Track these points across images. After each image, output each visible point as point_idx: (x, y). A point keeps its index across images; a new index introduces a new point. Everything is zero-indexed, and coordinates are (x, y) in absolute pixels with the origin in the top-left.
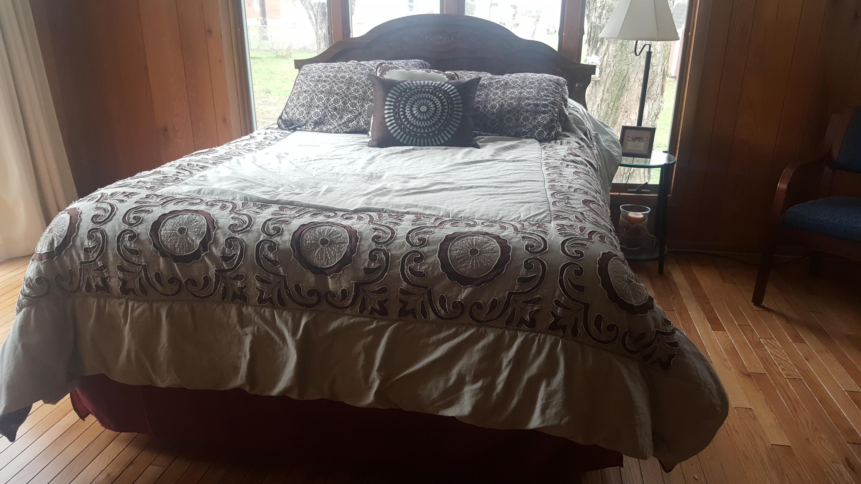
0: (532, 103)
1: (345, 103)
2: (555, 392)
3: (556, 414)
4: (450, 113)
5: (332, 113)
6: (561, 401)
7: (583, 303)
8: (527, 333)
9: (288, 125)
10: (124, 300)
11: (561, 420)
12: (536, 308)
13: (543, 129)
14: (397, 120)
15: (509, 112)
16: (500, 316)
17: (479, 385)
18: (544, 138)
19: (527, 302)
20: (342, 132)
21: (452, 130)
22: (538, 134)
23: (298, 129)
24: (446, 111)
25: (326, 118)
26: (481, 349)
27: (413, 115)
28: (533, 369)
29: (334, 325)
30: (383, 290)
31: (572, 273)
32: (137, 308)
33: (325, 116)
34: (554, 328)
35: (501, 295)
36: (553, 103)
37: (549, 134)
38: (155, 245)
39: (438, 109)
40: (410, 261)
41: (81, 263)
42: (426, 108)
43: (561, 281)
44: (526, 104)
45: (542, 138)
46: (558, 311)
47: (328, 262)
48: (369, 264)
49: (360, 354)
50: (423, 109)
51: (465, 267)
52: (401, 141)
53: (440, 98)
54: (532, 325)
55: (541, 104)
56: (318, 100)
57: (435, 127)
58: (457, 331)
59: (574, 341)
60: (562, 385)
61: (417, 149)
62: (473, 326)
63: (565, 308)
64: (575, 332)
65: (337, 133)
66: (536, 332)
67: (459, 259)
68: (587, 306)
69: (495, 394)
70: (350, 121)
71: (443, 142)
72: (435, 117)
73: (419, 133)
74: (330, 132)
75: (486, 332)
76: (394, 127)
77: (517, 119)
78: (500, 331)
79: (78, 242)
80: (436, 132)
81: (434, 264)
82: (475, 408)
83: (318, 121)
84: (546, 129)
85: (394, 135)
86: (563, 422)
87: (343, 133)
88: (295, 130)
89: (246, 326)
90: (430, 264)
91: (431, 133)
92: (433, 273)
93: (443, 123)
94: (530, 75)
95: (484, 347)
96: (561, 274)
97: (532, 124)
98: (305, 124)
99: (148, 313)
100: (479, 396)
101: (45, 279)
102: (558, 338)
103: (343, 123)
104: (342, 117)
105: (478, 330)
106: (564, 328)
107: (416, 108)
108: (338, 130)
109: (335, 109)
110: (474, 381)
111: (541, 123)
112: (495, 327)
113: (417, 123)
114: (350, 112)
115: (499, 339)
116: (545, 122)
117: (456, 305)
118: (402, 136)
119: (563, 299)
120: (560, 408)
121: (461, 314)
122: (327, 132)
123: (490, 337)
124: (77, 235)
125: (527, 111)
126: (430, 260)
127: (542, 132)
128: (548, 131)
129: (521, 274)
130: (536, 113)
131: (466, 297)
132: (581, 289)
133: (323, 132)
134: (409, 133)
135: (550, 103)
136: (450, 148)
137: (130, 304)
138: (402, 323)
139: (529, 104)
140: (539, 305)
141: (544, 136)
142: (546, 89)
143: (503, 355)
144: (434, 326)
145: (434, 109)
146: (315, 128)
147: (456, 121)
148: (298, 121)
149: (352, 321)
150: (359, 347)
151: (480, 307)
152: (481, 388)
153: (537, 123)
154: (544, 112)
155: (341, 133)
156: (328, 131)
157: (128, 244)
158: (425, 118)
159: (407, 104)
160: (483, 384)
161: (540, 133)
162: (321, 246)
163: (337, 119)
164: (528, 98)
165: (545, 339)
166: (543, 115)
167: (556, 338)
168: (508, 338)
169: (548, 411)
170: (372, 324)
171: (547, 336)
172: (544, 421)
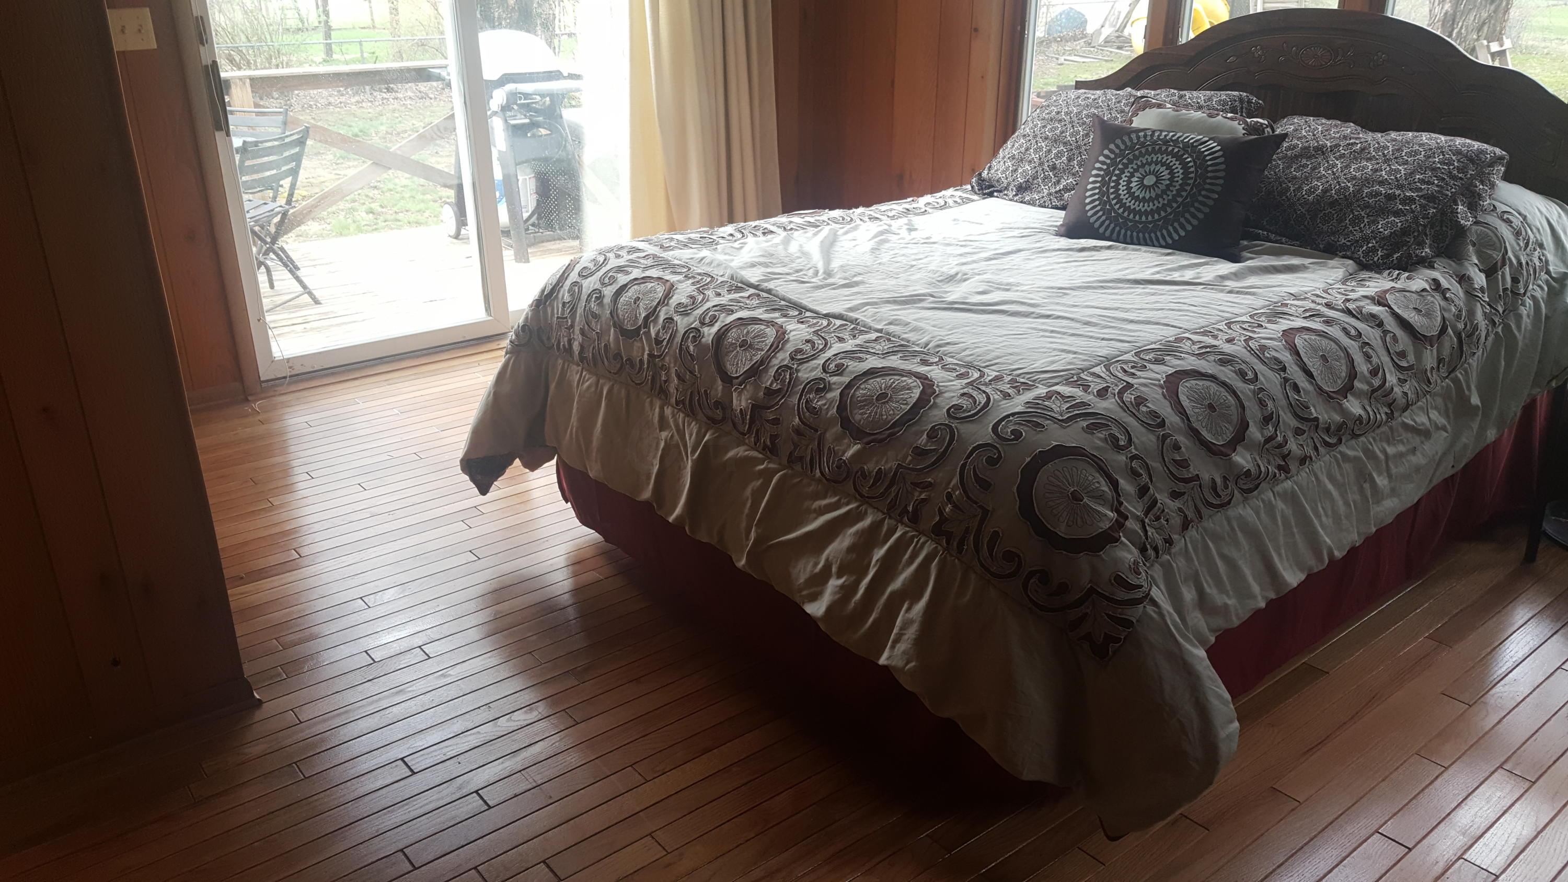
0: (1384, 192)
1: (1070, 160)
2: (911, 622)
3: (904, 652)
4: (1195, 193)
5: (1047, 173)
6: (914, 636)
7: (981, 507)
8: (908, 529)
9: (984, 186)
10: (580, 368)
11: (907, 664)
12: (923, 496)
13: (1377, 245)
14: (1101, 193)
15: (1333, 203)
16: (882, 494)
17: (841, 581)
18: (1374, 262)
19: (916, 485)
20: (1050, 206)
21: (1189, 222)
22: (1366, 254)
23: (995, 194)
24: (1188, 188)
25: (1035, 182)
26: (854, 534)
27: (1129, 188)
28: (897, 584)
29: (731, 454)
30: (776, 422)
31: (982, 460)
32: (587, 381)
33: (1035, 177)
34: (939, 531)
35: (889, 465)
36: (1431, 198)
37: (1387, 256)
38: (611, 313)
39: (1174, 184)
40: (810, 392)
41: (558, 318)
42: (1155, 179)
43: (964, 465)
44: (1371, 193)
45: (1371, 262)
46: (947, 510)
47: (737, 371)
48: (771, 384)
49: (747, 500)
50: (1150, 180)
51: (862, 414)
52: (1101, 230)
53: (1185, 166)
54: (915, 520)
55: (1402, 196)
56: (1036, 151)
57: (1159, 215)
58: (839, 500)
59: (959, 560)
60: (921, 614)
61: (1117, 248)
62: (856, 500)
63: (955, 506)
64: (960, 549)
65: (1042, 207)
66: (917, 531)
67: (860, 401)
68: (986, 512)
69: (853, 601)
70: (1067, 189)
71: (1170, 241)
72: (1165, 196)
73: (1131, 221)
74: (1034, 205)
75: (866, 513)
76: (1096, 206)
77: (1340, 221)
78: (880, 516)
79: (560, 296)
80: (1160, 223)
81: (832, 401)
82: (829, 610)
83: (1024, 185)
84: (1385, 245)
85: (1092, 220)
86: (907, 667)
87: (1052, 208)
88: (991, 195)
89: (664, 431)
90: (828, 400)
91: (1150, 222)
92: (827, 413)
93: (1176, 208)
94: (1425, 137)
95: (857, 532)
96: (968, 457)
97: (1362, 231)
98: (1006, 188)
99: (593, 389)
100: (837, 596)
101: (530, 330)
102: (939, 548)
103: (1056, 192)
104: (1058, 182)
105: (858, 507)
106: (949, 537)
107: (1138, 178)
108: (1045, 202)
109: (1053, 168)
110: (839, 576)
111: (1380, 232)
112: (877, 508)
113: (1131, 204)
114: (1073, 174)
115: (877, 526)
116: (1386, 232)
117: (841, 465)
118: (1103, 222)
119: (957, 493)
120: (909, 646)
121: (844, 480)
122: (1029, 203)
123: (866, 522)
124: (562, 286)
125: (1367, 206)
126: (830, 395)
127: (1374, 250)
128: (1387, 250)
129: (920, 442)
130: (1383, 211)
131: (853, 456)
132: (985, 485)
133: (1025, 203)
134: (1116, 218)
135: (1420, 197)
136: (1179, 254)
137: (584, 373)
138: (790, 471)
139: (1378, 194)
140: (927, 493)
141: (1376, 259)
142: (1434, 170)
143: (876, 550)
144: (820, 487)
145: (1168, 182)
146: (1016, 195)
147: (1201, 207)
148: (998, 181)
149: (747, 453)
150: (748, 492)
151: (864, 475)
152: (842, 587)
153: (1372, 232)
154: (1397, 214)
155: (1048, 208)
156: (1032, 203)
157: (592, 306)
158: (1147, 197)
159: (1126, 171)
160: (845, 581)
161: (1370, 252)
162: (738, 348)
163: (1050, 185)
164: (1381, 183)
165: (924, 543)
166: (1393, 218)
167: (936, 547)
168: (885, 529)
169: (898, 645)
170: (763, 464)
171: (927, 541)
172: (890, 657)
